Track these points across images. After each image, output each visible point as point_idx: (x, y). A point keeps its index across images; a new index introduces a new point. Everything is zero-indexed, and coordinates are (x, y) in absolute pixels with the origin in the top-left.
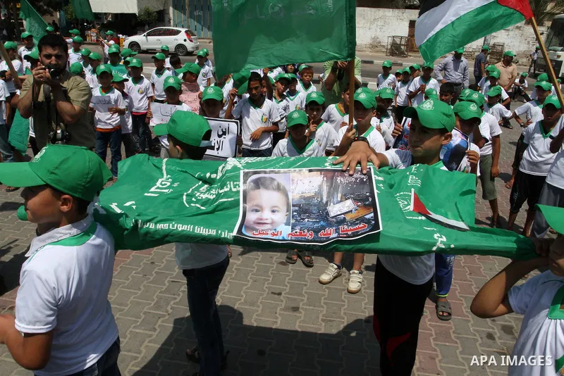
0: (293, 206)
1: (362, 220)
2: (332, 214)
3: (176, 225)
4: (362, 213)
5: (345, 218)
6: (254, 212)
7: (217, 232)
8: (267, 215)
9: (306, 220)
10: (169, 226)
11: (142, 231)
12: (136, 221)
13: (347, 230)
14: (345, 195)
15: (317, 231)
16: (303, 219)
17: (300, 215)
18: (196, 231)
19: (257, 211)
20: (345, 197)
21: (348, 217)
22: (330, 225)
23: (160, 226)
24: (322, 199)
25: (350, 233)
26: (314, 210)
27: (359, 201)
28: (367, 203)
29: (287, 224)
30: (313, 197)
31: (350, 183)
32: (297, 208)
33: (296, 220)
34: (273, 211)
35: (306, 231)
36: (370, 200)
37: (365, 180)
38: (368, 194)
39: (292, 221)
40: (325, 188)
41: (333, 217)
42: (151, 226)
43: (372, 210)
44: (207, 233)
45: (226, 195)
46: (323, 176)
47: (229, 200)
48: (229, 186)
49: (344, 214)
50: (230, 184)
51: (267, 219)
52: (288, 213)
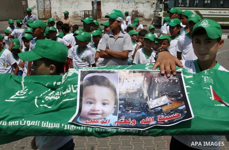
2: (151, 107)
3: (25, 121)
4: (175, 105)
6: (89, 104)
7: (61, 125)
8: (99, 107)
9: (130, 111)
10: (19, 122)
13: (163, 119)
16: (128, 111)
18: (42, 126)
19: (91, 103)
20: (161, 94)
21: (164, 109)
23: (11, 123)
24: (143, 95)
25: (166, 121)
27: (173, 97)
28: (179, 98)
29: (115, 114)
30: (136, 93)
31: (165, 83)
33: (122, 112)
34: (104, 104)
35: (130, 119)
36: (182, 96)
37: (176, 81)
38: (179, 92)
39: (119, 112)
40: (146, 86)
41: (152, 109)
43: (184, 103)
44: (52, 126)
45: (68, 96)
46: (144, 76)
47: (71, 99)
48: (70, 88)
49: (161, 106)
50: (71, 87)
51: (99, 111)
52: (115, 106)
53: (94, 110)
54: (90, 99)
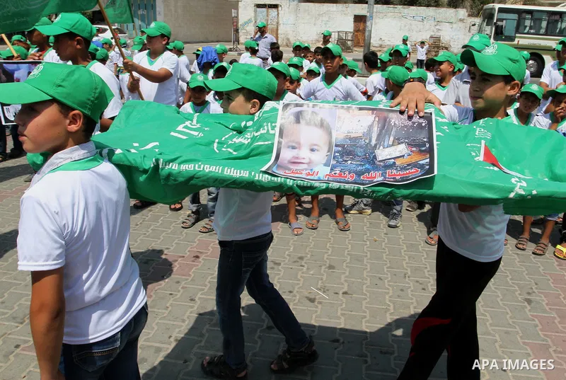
0: (336, 146)
1: (415, 165)
2: (380, 158)
3: (202, 166)
4: (415, 158)
5: (394, 163)
6: (290, 149)
7: (250, 173)
8: (304, 154)
9: (349, 162)
10: (194, 167)
11: (164, 173)
12: (157, 161)
13: (395, 175)
14: (398, 139)
15: (359, 174)
16: (346, 161)
17: (342, 157)
18: (225, 173)
19: (294, 148)
20: (398, 141)
21: (398, 162)
22: (376, 168)
23: (184, 167)
24: (370, 141)
25: (398, 178)
26: (360, 152)
27: (415, 146)
28: (424, 149)
29: (326, 165)
30: (360, 138)
31: (406, 126)
32: (340, 149)
33: (338, 162)
34: (312, 150)
35: (347, 173)
36: (428, 146)
37: (423, 124)
38: (425, 140)
39: (333, 162)
40: (376, 130)
41: (380, 161)
42: (174, 167)
43: (428, 156)
44: (238, 174)
45: (262, 137)
46: (374, 116)
47: (266, 143)
48: (266, 128)
49: (394, 158)
50: (267, 125)
51: (304, 158)
52: (329, 153)
53: (297, 158)
54: (293, 142)
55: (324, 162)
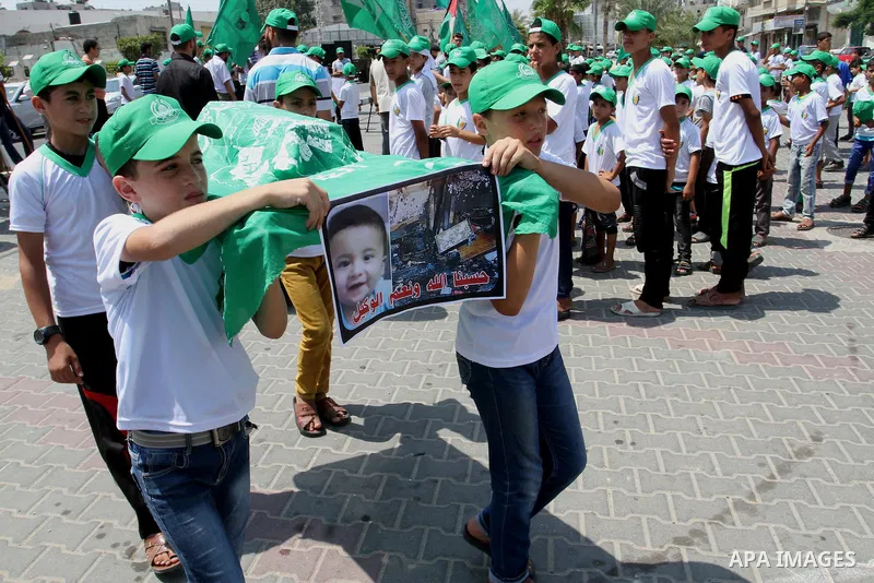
2: (442, 249)
5: (459, 255)
6: (342, 267)
9: (410, 263)
14: (459, 213)
15: (423, 282)
16: (406, 263)
17: (400, 256)
19: (345, 264)
20: (459, 218)
22: (439, 268)
24: (428, 224)
26: (419, 244)
27: (478, 222)
28: (489, 227)
29: (386, 277)
30: (417, 224)
31: (466, 191)
32: (397, 246)
33: (398, 268)
34: (366, 258)
35: (410, 283)
37: (487, 184)
38: (491, 210)
39: (393, 270)
40: (432, 208)
41: (443, 254)
46: (429, 188)
49: (457, 247)
51: (360, 275)
52: (385, 257)
53: (353, 277)
54: (344, 256)
55: (383, 272)
